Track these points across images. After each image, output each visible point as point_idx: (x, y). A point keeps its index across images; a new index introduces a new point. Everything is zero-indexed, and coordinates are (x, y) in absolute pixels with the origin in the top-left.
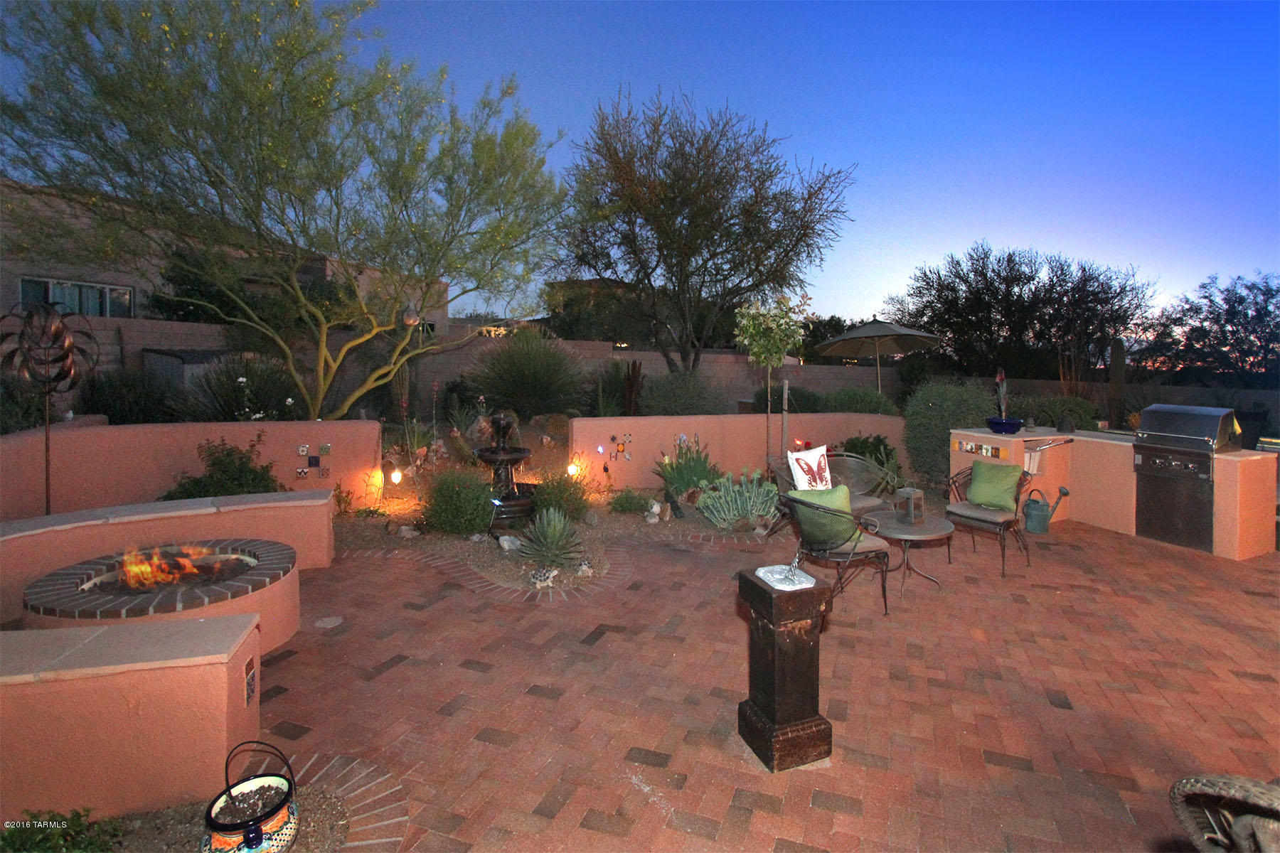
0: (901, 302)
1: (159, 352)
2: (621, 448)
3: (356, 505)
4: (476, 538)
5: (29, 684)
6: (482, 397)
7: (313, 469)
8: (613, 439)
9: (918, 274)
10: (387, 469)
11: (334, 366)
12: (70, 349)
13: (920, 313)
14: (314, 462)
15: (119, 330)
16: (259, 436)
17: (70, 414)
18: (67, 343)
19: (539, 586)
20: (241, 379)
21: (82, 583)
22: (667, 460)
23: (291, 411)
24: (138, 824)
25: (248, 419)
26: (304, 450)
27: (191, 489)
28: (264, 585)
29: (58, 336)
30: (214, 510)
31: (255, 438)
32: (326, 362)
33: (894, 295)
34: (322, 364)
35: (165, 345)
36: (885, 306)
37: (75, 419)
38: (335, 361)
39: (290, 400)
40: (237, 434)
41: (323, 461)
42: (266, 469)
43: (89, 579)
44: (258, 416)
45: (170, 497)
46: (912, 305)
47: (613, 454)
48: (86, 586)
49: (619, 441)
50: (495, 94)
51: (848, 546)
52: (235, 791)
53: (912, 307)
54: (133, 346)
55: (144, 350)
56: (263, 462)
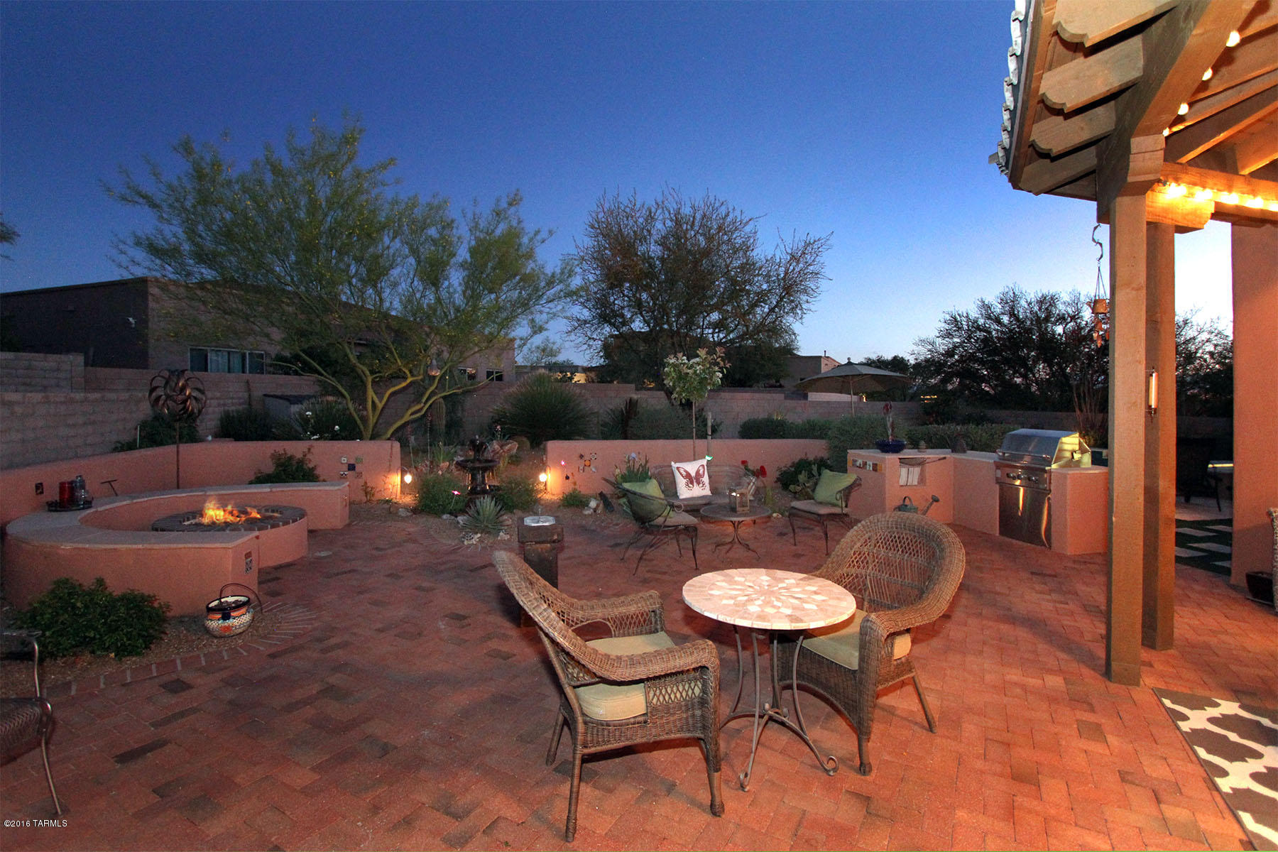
0: (932, 344)
1: (272, 396)
2: (587, 463)
3: (378, 496)
4: (445, 517)
5: (139, 549)
6: (498, 427)
7: (351, 472)
8: (581, 456)
9: (948, 317)
10: (403, 473)
11: (380, 406)
12: (189, 397)
13: (950, 353)
14: (352, 467)
15: (248, 382)
16: (309, 449)
17: (210, 438)
18: (187, 393)
19: (466, 543)
20: (308, 413)
21: (184, 521)
22: (618, 471)
23: (338, 435)
24: (186, 619)
25: (310, 439)
26: (344, 460)
27: (262, 479)
28: (278, 526)
29: (183, 389)
30: (269, 490)
31: (306, 450)
32: (373, 402)
33: (923, 337)
34: (370, 403)
35: (279, 393)
36: (915, 348)
37: (212, 440)
38: (381, 402)
39: (337, 427)
40: (295, 449)
41: (359, 468)
42: (314, 469)
43: (188, 520)
44: (315, 437)
45: (251, 483)
46: (942, 345)
47: (581, 468)
48: (186, 523)
49: (587, 458)
50: (504, 205)
51: (660, 520)
52: (223, 600)
53: (942, 349)
54: (258, 394)
55: (265, 395)
56: (311, 465)
